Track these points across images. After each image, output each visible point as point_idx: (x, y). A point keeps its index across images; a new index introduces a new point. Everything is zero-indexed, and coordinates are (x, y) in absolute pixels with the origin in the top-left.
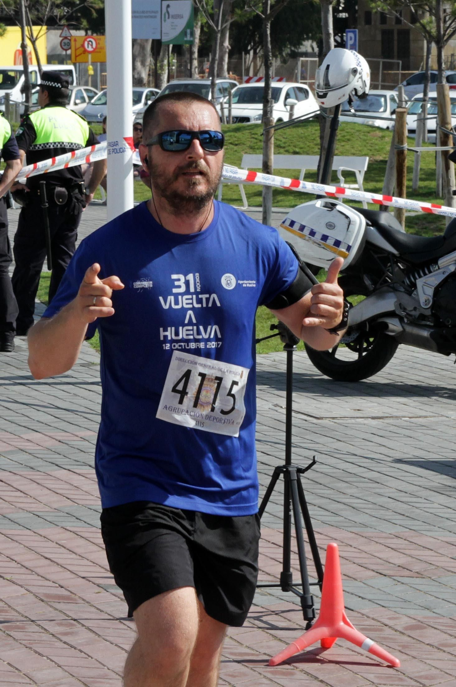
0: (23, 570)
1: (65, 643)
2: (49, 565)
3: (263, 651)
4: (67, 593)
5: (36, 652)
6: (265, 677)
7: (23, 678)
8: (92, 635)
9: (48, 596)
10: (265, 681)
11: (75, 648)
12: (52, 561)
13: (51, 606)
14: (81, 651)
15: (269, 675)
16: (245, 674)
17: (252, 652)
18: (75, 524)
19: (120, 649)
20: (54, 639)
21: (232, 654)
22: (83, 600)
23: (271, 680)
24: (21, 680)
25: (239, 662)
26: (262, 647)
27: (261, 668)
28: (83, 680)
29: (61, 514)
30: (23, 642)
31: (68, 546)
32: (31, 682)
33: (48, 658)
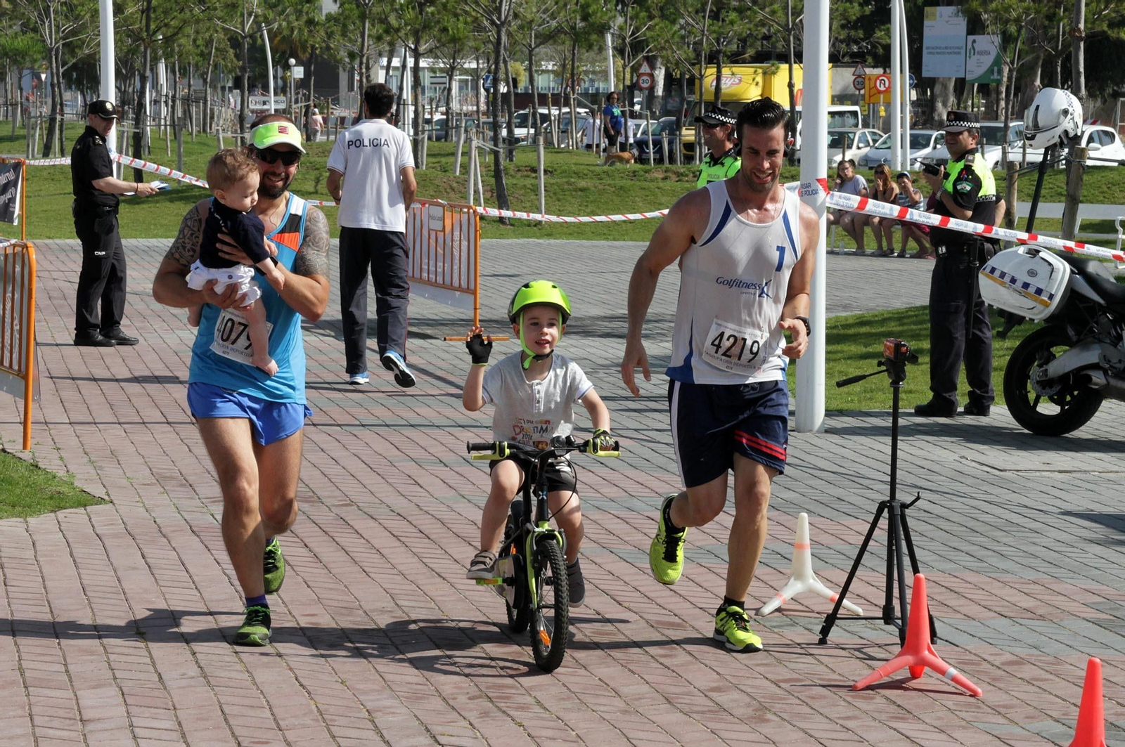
0: (646, 600)
1: (661, 664)
2: (671, 596)
3: (852, 678)
4: (680, 621)
5: (630, 670)
6: (844, 700)
7: (609, 691)
8: (690, 658)
9: (659, 622)
10: (843, 703)
11: (669, 669)
12: (675, 592)
13: (659, 632)
14: (673, 671)
15: (849, 699)
16: (825, 697)
17: (842, 678)
18: (711, 561)
19: (712, 671)
20: (652, 660)
21: (819, 679)
22: (693, 627)
23: (849, 702)
24: (606, 694)
25: (824, 686)
26: (853, 675)
27: (843, 692)
28: (666, 695)
29: (702, 551)
30: (621, 662)
31: (696, 580)
32: (616, 695)
33: (639, 676)
